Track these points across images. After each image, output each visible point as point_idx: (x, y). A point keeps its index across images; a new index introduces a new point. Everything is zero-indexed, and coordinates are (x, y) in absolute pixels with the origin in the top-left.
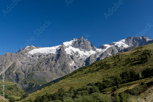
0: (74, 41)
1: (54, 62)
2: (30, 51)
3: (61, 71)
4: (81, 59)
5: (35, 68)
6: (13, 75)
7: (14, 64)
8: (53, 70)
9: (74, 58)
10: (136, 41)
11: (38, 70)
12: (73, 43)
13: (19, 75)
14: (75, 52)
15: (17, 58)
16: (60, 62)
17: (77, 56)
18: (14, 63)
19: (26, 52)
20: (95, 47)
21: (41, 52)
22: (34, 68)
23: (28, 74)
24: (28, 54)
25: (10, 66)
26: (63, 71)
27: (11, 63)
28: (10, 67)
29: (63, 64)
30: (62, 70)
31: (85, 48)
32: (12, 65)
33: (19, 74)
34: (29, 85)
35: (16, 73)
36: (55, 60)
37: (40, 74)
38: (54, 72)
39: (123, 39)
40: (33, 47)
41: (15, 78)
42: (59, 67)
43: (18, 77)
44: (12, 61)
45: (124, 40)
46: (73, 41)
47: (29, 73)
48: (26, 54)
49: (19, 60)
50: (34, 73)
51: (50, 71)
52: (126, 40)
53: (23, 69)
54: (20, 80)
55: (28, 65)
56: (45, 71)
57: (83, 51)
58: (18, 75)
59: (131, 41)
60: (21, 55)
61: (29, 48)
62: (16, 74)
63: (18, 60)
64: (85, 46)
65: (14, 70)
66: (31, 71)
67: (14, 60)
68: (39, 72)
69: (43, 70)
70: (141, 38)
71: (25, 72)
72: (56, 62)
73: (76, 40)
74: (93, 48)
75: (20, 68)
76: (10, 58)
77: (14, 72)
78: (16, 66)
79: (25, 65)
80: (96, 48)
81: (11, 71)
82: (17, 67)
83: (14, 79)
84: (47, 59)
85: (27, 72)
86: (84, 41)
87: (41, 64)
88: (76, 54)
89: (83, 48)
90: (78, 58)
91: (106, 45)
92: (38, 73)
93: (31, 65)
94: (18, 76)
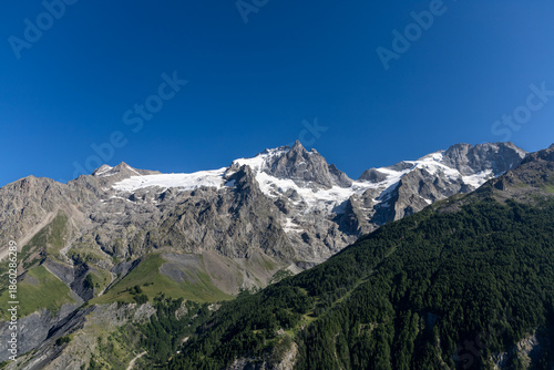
0: (272, 155)
1: (225, 217)
2: (119, 180)
3: (262, 251)
4: (316, 212)
5: (157, 237)
6: (62, 266)
7: (60, 223)
8: (229, 246)
9: (287, 207)
10: (480, 157)
11: (173, 243)
12: (268, 164)
13: (89, 264)
14: (285, 190)
15: (69, 199)
16: (252, 217)
17: (296, 203)
18: (58, 216)
19: (104, 182)
20: (345, 176)
21: (161, 186)
22: (152, 236)
23: (129, 259)
24: (112, 189)
25: (40, 227)
26: (269, 250)
27: (47, 218)
28: (42, 231)
29: (264, 224)
30: (264, 245)
31: (315, 179)
32: (50, 224)
33: (89, 258)
34: (158, 307)
35: (72, 255)
36: (231, 210)
37: (186, 262)
38: (235, 253)
39: (435, 151)
40: (129, 168)
41: (70, 278)
42: (250, 236)
43: (84, 272)
44: (50, 209)
45: (438, 155)
46: (265, 156)
47: (134, 257)
48: (106, 189)
49: (79, 208)
50: (158, 255)
51: (219, 249)
52: (444, 154)
53: (104, 239)
54: (98, 286)
55: (122, 227)
56: (200, 250)
57: (308, 187)
58: (84, 265)
59: (464, 156)
60: (88, 192)
61: (111, 171)
62: (76, 262)
63: (75, 207)
64: (313, 171)
65: (61, 244)
66: (140, 249)
67: (58, 207)
68: (179, 251)
69: (193, 243)
70: (495, 147)
71: (113, 252)
72: (238, 216)
73: (279, 154)
74: (339, 179)
75: (90, 235)
76: (40, 199)
77: (63, 251)
78: (70, 230)
79: (111, 226)
80: (349, 179)
81: (49, 245)
82: (73, 234)
83: (67, 281)
84: (198, 204)
85: (124, 251)
86: (306, 156)
87: (182, 222)
88: (291, 196)
89: (306, 179)
90: (300, 207)
91: (382, 170)
92: (174, 254)
93: (137, 224)
94: (87, 268)
